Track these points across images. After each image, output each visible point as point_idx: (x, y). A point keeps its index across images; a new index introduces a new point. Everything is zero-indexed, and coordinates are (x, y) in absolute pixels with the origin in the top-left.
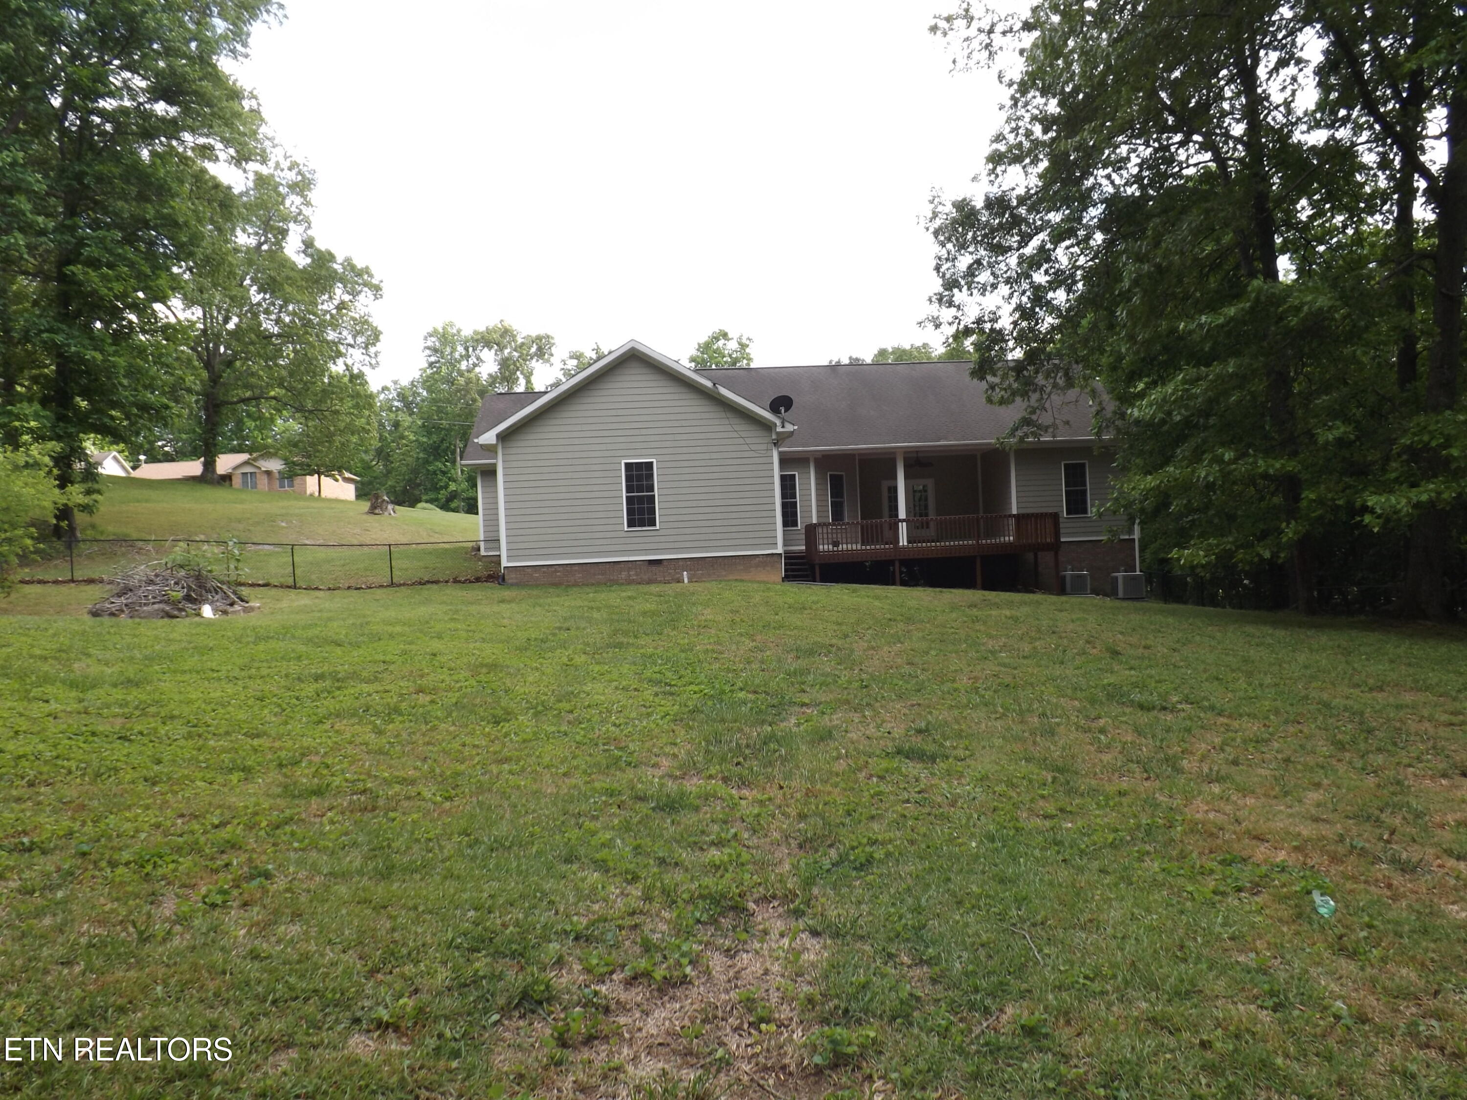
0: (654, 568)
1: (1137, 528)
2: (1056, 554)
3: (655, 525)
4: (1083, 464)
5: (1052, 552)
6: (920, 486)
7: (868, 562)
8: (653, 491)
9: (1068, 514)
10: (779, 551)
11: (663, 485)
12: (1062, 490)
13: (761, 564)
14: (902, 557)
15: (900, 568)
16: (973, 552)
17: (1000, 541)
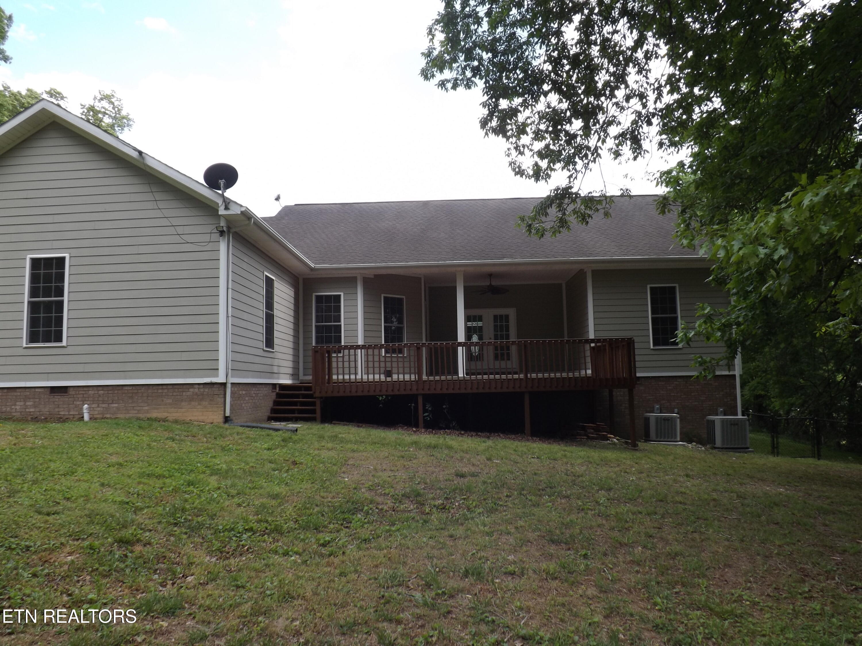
0: (57, 398)
1: (738, 361)
2: (631, 391)
3: (60, 340)
4: (674, 288)
5: (626, 390)
6: (501, 316)
7: (382, 396)
8: (62, 295)
9: (654, 345)
10: (221, 379)
11: (76, 288)
12: (648, 317)
13: (196, 397)
14: (427, 392)
15: (424, 406)
16: (520, 387)
17: (577, 374)
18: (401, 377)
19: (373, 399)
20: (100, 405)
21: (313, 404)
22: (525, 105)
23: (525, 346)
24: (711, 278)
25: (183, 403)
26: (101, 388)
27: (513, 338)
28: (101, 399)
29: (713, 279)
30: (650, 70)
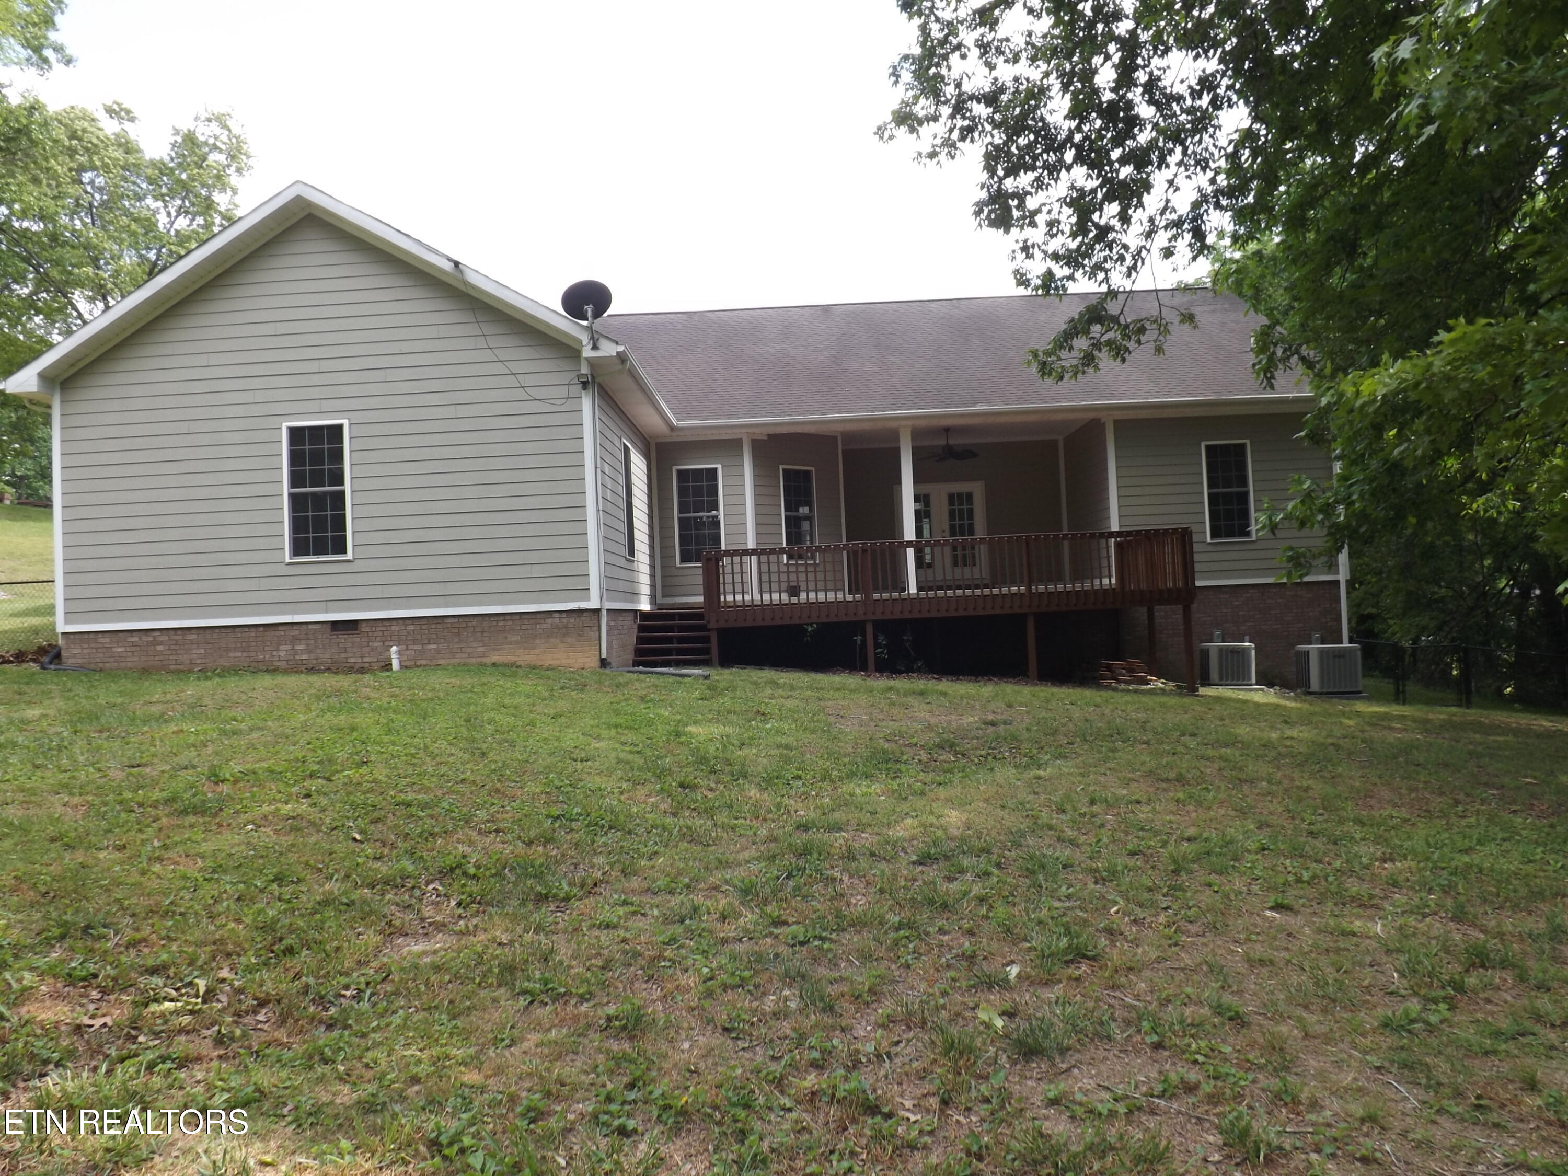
0: (343, 638)
1: (1343, 558)
2: (1188, 610)
3: (344, 551)
4: (1243, 446)
5: (1180, 607)
6: (960, 495)
7: (811, 625)
8: (342, 483)
9: (1213, 536)
10: (593, 604)
11: (361, 471)
12: (1202, 493)
13: (556, 631)
14: (879, 616)
15: (875, 638)
16: (1020, 607)
17: (1087, 586)
18: (812, 596)
19: (798, 629)
20: (410, 647)
21: (707, 640)
22: (1039, 184)
23: (1027, 544)
24: (1302, 434)
25: (538, 641)
26: (410, 622)
27: (980, 532)
28: (410, 638)
29: (1307, 435)
30: (1220, 127)
